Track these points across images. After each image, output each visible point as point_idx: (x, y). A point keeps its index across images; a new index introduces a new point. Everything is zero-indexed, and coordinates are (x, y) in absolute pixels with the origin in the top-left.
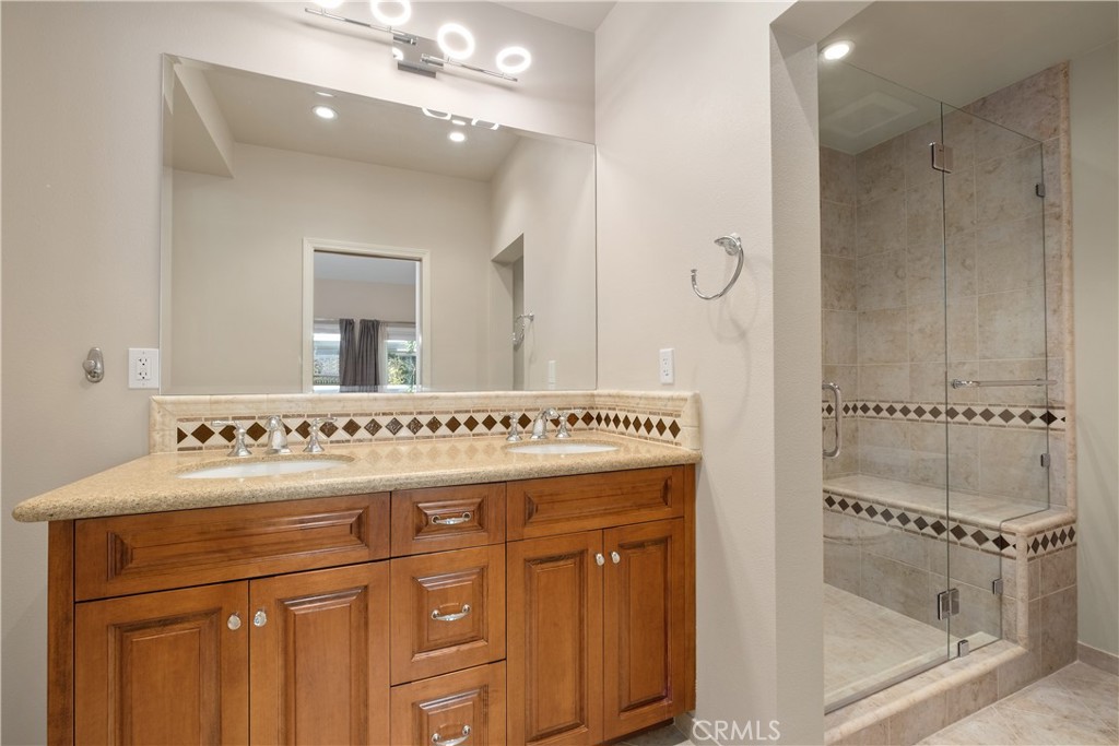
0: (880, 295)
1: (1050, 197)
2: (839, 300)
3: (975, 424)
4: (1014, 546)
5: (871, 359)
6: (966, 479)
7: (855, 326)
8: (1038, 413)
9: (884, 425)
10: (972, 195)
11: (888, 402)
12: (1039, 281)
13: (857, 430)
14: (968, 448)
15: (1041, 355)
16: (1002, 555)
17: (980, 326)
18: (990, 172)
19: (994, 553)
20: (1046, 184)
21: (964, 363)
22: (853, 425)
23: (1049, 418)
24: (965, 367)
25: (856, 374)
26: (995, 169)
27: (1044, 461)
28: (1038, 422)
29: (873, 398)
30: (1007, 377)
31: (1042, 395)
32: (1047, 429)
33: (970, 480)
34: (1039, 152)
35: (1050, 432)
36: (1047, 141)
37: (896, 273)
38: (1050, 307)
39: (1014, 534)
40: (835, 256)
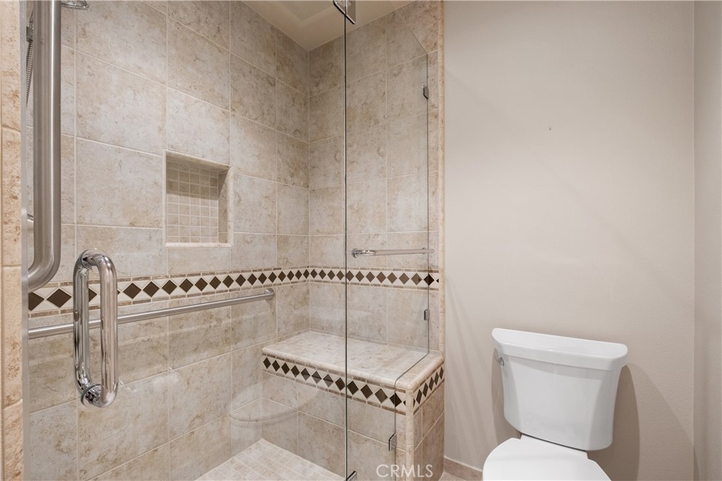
0: (324, 175)
1: (432, 98)
2: (292, 176)
3: (385, 286)
4: (405, 402)
5: (318, 231)
6: (379, 331)
7: (307, 202)
8: (423, 275)
9: (326, 287)
10: (384, 93)
11: (328, 268)
12: (424, 168)
13: (308, 292)
14: (380, 306)
15: (425, 228)
16: (396, 411)
17: (388, 204)
18: (396, 75)
19: (391, 410)
20: (429, 88)
21: (378, 235)
22: (304, 289)
23: (429, 280)
24: (379, 238)
25: (308, 243)
26: (399, 73)
27: (426, 315)
28: (423, 284)
29: (319, 264)
30: (404, 247)
31: (425, 261)
32: (428, 289)
33: (382, 332)
34: (426, 61)
35: (430, 291)
36: (430, 53)
37: (335, 157)
38: (431, 189)
39: (404, 392)
40: (289, 135)
